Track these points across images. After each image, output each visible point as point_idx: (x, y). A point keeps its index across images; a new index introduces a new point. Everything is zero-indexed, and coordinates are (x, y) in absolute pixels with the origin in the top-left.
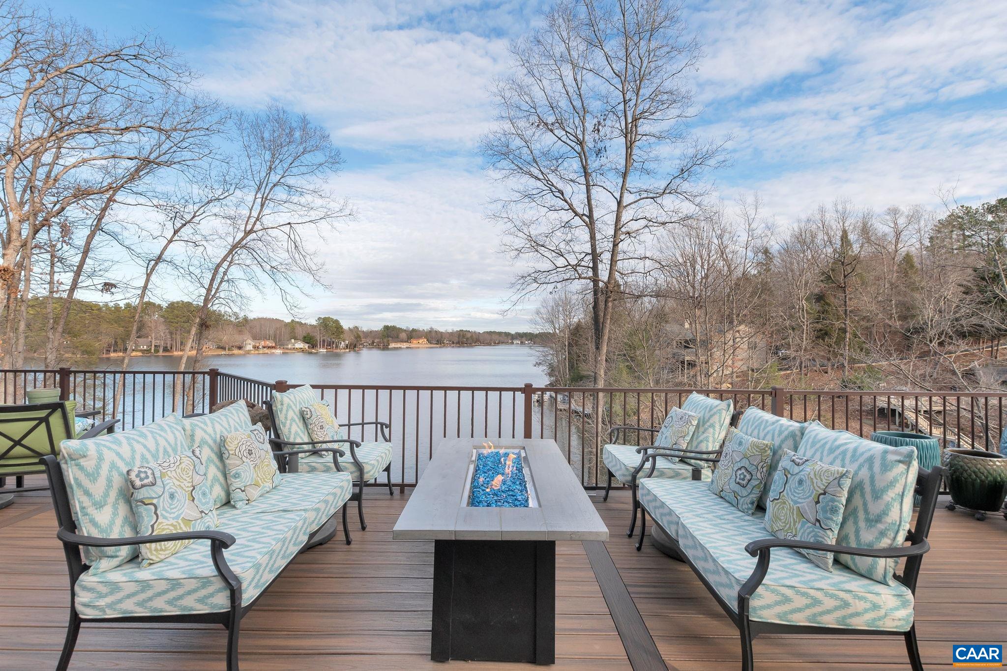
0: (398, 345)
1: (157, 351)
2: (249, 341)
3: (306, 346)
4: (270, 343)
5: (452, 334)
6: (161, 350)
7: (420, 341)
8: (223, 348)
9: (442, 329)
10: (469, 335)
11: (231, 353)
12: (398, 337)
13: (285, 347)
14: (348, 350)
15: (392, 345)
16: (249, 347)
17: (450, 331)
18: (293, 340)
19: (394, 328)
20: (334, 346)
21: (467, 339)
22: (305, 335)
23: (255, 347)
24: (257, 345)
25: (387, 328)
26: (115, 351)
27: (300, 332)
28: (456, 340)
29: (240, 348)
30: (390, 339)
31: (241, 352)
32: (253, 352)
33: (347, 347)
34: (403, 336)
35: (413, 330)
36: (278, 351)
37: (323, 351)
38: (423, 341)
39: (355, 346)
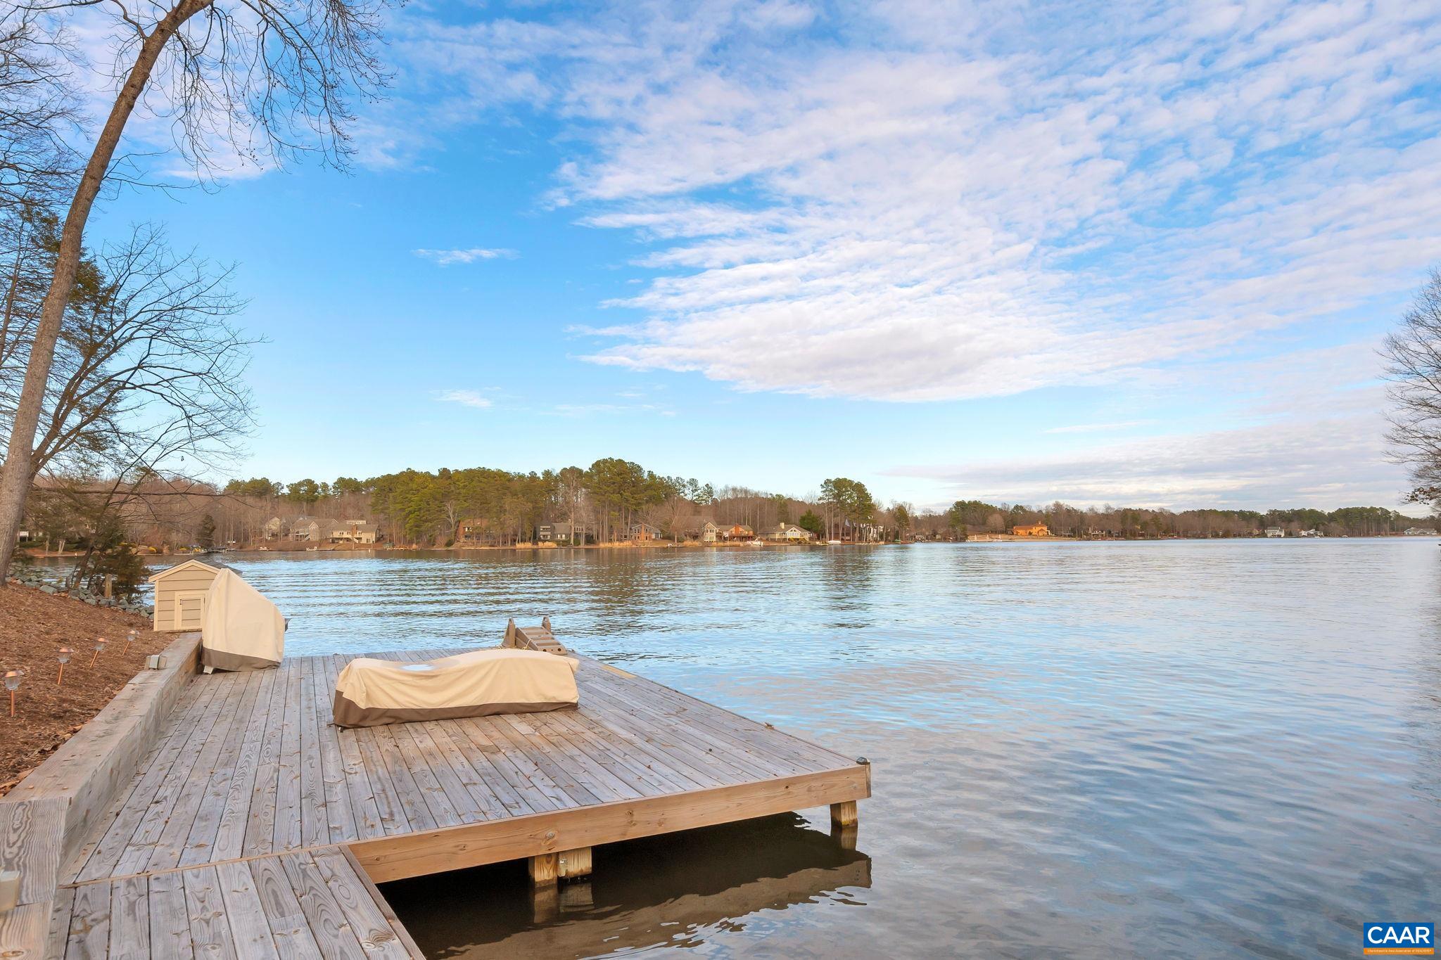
0: (986, 539)
1: (577, 542)
2: (710, 525)
3: (807, 535)
4: (744, 531)
5: (1106, 516)
6: (583, 540)
7: (1035, 530)
8: (670, 538)
9: (1082, 506)
10: (1148, 518)
11: (681, 545)
12: (984, 523)
13: (772, 536)
14: (882, 543)
15: (973, 538)
16: (710, 536)
17: (1101, 509)
18: (783, 525)
19: (975, 505)
20: (857, 535)
21: (1145, 525)
22: (805, 518)
23: (720, 537)
24: (724, 532)
25: (961, 506)
26: (523, 541)
27: (798, 514)
28: (1117, 528)
29: (695, 537)
30: (969, 527)
31: (697, 543)
32: (715, 544)
33: (881, 537)
34: (996, 521)
35: (1019, 510)
36: (757, 543)
37: (835, 543)
38: (1039, 530)
39: (897, 536)
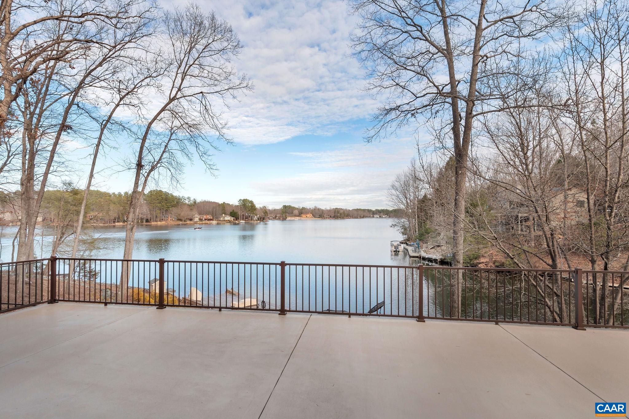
0: (293, 218)
1: (142, 222)
2: (196, 215)
3: (232, 219)
4: (209, 217)
5: (330, 211)
6: (144, 221)
7: (308, 216)
8: (181, 220)
9: (323, 208)
10: (342, 211)
11: (185, 223)
12: (292, 213)
13: (220, 219)
14: (259, 221)
15: (289, 218)
16: (197, 219)
17: (328, 208)
18: (224, 215)
19: (289, 207)
20: (250, 218)
21: (341, 214)
22: (231, 211)
23: (201, 220)
24: (202, 218)
25: (285, 207)
26: (118, 222)
27: (229, 210)
28: (333, 215)
29: (191, 220)
30: (287, 214)
31: (192, 222)
32: (199, 222)
33: (258, 219)
34: (296, 212)
35: (303, 208)
36: (214, 222)
37: (243, 222)
38: (310, 215)
39: (264, 219)
